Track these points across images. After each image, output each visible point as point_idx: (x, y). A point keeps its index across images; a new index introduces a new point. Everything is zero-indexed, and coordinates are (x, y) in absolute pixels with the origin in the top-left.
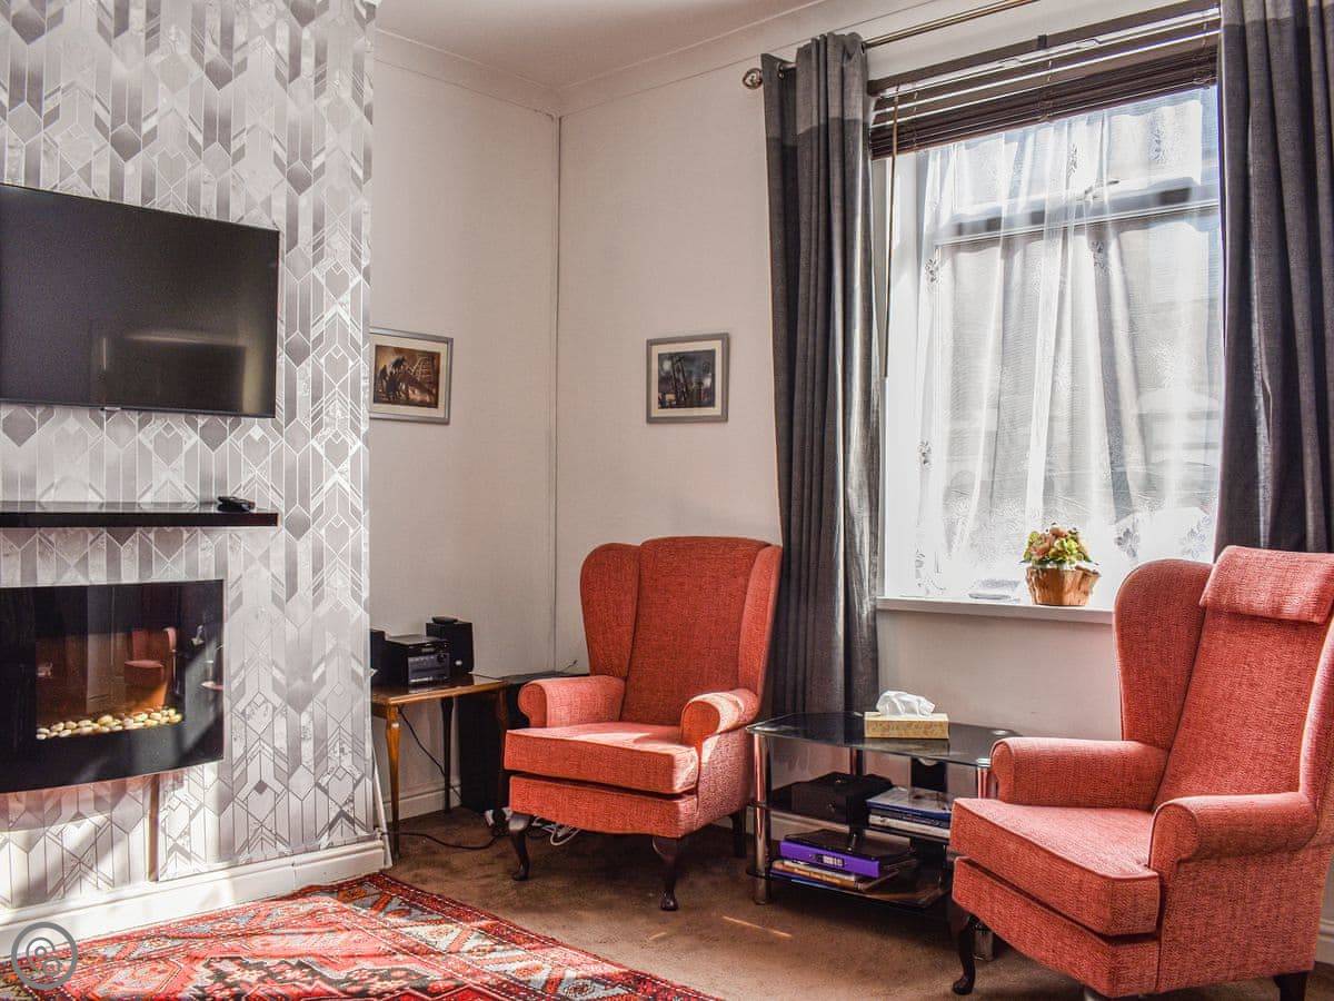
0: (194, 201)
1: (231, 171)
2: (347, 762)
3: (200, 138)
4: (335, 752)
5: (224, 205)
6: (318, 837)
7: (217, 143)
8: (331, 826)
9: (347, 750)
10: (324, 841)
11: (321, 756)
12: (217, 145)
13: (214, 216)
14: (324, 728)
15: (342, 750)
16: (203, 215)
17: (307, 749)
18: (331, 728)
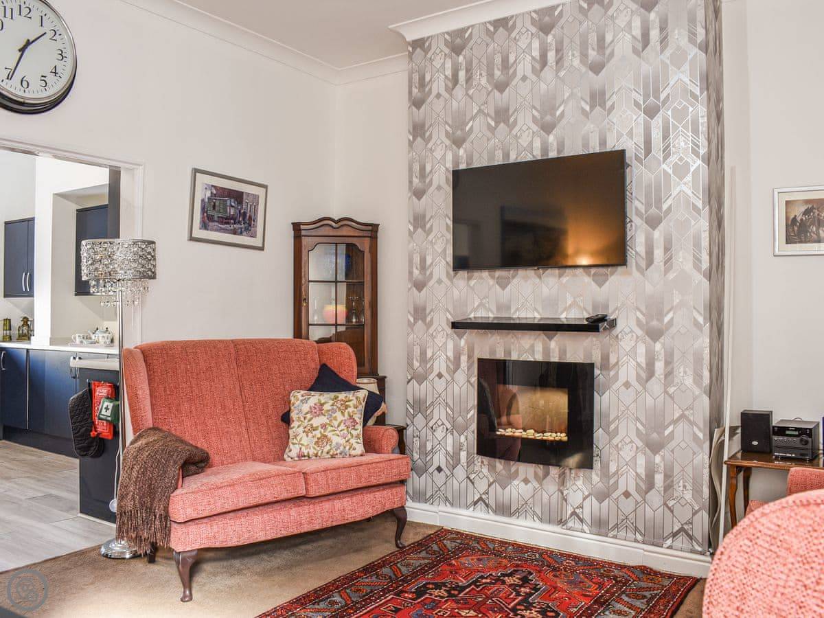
0: (586, 145)
1: (606, 121)
2: (688, 496)
3: (588, 108)
4: (679, 487)
5: (603, 142)
6: (665, 539)
7: (598, 107)
8: (674, 535)
9: (688, 487)
10: (669, 542)
11: (668, 487)
12: (598, 108)
13: (597, 150)
14: (672, 469)
15: (685, 486)
16: (591, 151)
17: (659, 479)
18: (677, 470)
